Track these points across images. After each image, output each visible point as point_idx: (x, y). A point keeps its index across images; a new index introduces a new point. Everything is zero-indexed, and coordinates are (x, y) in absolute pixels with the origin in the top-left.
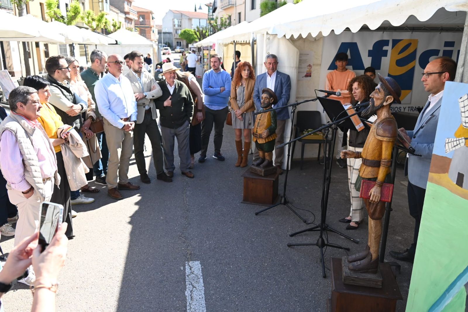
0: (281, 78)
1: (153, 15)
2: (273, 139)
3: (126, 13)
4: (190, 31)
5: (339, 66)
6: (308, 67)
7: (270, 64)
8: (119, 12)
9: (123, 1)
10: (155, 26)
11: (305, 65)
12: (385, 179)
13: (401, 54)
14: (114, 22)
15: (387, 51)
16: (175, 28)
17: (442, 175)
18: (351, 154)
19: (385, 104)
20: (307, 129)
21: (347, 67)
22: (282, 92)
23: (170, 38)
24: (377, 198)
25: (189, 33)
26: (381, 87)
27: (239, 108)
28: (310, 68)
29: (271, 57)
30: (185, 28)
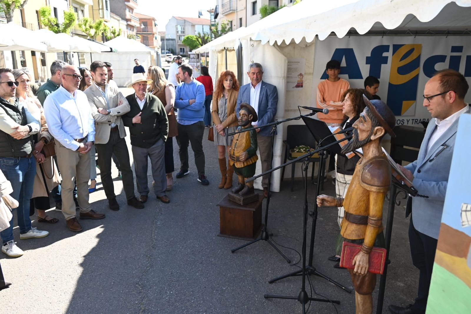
0: (267, 90)
1: (156, 21)
2: (253, 162)
3: (127, 20)
4: (193, 37)
5: (331, 75)
6: (300, 77)
7: (254, 73)
8: (120, 19)
9: (125, 8)
10: (157, 33)
11: (295, 74)
12: (375, 241)
13: (404, 60)
14: (113, 29)
15: (387, 57)
16: (178, 34)
17: (457, 259)
18: (330, 201)
19: (373, 138)
20: (298, 146)
21: (340, 76)
22: (268, 106)
23: (173, 44)
24: (364, 269)
25: (192, 40)
26: (367, 115)
27: (221, 122)
28: (301, 77)
29: (255, 67)
30: (188, 35)
